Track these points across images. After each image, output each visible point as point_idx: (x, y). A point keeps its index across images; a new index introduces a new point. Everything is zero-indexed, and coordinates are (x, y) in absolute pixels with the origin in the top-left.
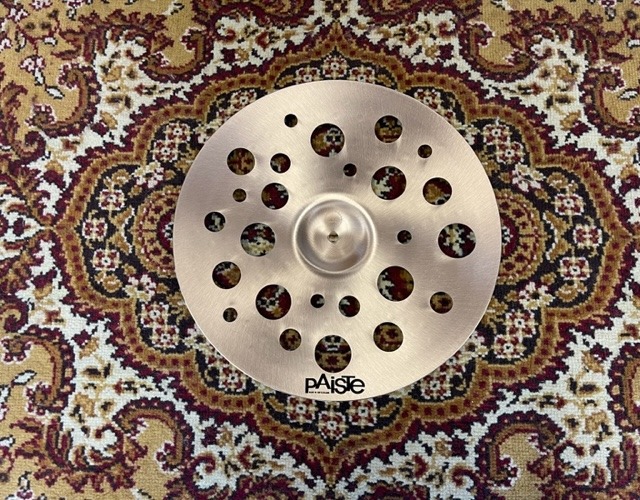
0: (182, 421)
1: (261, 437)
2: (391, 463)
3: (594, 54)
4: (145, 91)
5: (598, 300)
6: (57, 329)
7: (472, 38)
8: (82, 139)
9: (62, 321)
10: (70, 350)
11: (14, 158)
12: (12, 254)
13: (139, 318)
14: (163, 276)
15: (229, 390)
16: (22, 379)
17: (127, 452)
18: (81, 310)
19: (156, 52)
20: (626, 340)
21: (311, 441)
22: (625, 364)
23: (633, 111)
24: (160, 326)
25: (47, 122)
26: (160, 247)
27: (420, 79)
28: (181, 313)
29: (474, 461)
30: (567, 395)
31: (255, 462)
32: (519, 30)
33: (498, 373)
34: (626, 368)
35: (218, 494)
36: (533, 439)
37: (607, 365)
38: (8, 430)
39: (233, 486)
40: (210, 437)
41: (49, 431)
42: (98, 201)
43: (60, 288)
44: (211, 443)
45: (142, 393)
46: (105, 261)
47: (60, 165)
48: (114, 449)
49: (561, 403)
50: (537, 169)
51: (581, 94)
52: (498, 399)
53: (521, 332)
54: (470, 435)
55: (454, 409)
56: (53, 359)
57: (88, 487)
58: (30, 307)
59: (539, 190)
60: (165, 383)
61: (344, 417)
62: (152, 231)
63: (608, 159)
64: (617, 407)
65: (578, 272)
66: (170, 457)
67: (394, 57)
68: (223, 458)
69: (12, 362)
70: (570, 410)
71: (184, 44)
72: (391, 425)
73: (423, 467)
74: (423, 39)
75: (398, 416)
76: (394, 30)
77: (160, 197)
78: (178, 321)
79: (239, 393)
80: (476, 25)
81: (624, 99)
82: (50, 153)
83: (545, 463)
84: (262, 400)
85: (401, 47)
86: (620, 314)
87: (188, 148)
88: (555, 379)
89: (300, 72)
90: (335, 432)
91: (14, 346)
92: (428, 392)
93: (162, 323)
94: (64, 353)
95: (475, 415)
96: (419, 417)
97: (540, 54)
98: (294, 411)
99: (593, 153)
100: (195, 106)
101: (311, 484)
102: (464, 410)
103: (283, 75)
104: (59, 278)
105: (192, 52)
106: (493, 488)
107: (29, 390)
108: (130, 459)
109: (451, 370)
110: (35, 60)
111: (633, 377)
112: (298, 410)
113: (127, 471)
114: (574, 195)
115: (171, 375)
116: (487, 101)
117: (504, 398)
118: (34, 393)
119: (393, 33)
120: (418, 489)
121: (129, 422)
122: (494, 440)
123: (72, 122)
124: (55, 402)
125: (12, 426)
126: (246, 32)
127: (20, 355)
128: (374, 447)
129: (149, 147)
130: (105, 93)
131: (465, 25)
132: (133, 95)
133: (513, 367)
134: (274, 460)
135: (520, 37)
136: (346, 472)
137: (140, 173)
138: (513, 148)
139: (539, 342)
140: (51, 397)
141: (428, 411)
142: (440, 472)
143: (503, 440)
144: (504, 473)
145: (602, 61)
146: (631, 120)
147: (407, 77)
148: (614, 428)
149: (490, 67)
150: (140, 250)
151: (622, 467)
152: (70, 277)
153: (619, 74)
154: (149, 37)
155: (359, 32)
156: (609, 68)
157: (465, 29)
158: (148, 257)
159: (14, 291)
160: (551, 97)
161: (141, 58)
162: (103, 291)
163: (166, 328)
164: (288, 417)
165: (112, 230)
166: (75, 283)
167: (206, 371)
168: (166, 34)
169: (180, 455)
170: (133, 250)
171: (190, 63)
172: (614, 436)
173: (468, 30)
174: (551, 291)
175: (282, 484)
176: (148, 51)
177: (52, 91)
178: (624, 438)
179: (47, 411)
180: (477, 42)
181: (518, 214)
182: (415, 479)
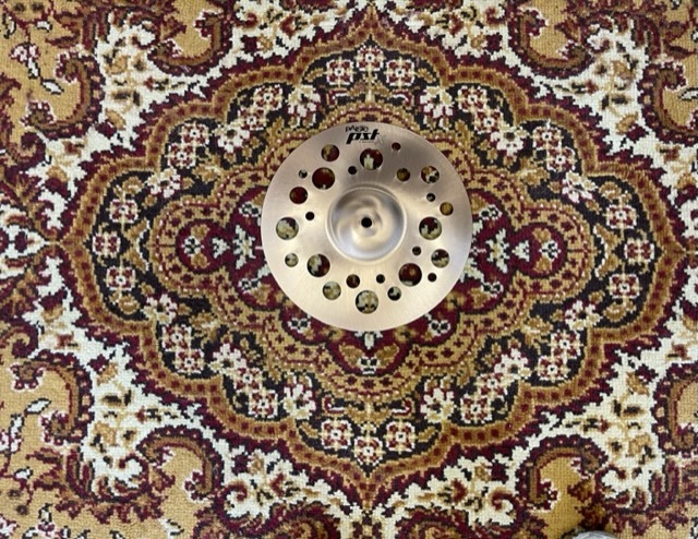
0: (210, 449)
1: (294, 464)
2: (429, 489)
3: (656, 48)
4: (155, 85)
5: (647, 319)
6: (70, 355)
7: (523, 27)
8: (86, 141)
9: (76, 345)
10: (86, 377)
11: (10, 163)
12: (16, 272)
13: (160, 342)
14: (185, 296)
15: (260, 416)
16: (35, 408)
17: (154, 482)
18: (96, 333)
19: (166, 39)
20: (674, 361)
21: (347, 467)
22: (672, 386)
23: (694, 114)
24: (183, 350)
25: (46, 121)
26: (179, 264)
27: (464, 75)
28: (206, 336)
29: (514, 485)
30: (611, 417)
31: (288, 490)
32: (575, 19)
33: (541, 396)
34: (672, 391)
35: (251, 523)
36: (576, 463)
37: (652, 387)
38: (25, 461)
39: (266, 515)
40: (241, 465)
41: (68, 462)
42: (109, 213)
43: (71, 310)
44: (242, 471)
45: (166, 421)
46: (120, 281)
47: (62, 172)
48: (140, 479)
49: (605, 426)
50: (589, 178)
51: (639, 94)
52: (541, 422)
53: (565, 353)
54: (511, 459)
55: (495, 433)
56: (68, 386)
57: (114, 519)
58: (40, 330)
59: (590, 201)
60: (190, 411)
61: (381, 443)
62: (170, 246)
63: (665, 168)
64: (661, 430)
65: (628, 290)
66: (199, 486)
67: (437, 48)
68: (256, 487)
69: (23, 390)
70: (614, 433)
71: (199, 30)
72: (429, 450)
73: (461, 491)
74: (469, 27)
75: (436, 441)
76: (436, 16)
77: (178, 208)
78: (202, 345)
79: (270, 420)
80: (527, 12)
81: (685, 100)
82: (50, 157)
83: (586, 487)
84: (295, 426)
85: (444, 36)
86: (669, 334)
87: (207, 152)
88: (599, 401)
89: (331, 65)
90: (371, 458)
91: (25, 372)
92: (469, 416)
93: (185, 346)
94: (79, 380)
95: (517, 439)
96: (459, 441)
97: (597, 47)
98: (329, 437)
99: (649, 160)
100: (213, 104)
101: (347, 511)
102: (505, 434)
103: (312, 68)
104: (70, 298)
105: (207, 40)
106: (532, 512)
107: (44, 420)
108: (157, 489)
109: (493, 393)
110: (28, 49)
111: (679, 399)
112: (333, 437)
113: (154, 501)
114: (629, 207)
115: (197, 401)
116: (538, 101)
117: (547, 422)
118: (50, 423)
119: (435, 20)
120: (457, 513)
121: (154, 451)
122: (535, 464)
123: (73, 121)
124: (73, 430)
125: (28, 457)
126: (269, 16)
127: (32, 383)
128: (412, 472)
129: (163, 151)
130: (110, 88)
131: (515, 11)
132: (143, 90)
133: (557, 389)
134: (308, 487)
135: (576, 26)
136: (383, 497)
137: (154, 180)
138: (564, 154)
139: (583, 363)
140: (68, 427)
141: (468, 436)
142: (480, 496)
143: (545, 464)
144: (544, 495)
145: (663, 55)
146: (692, 124)
147: (451, 71)
148: (657, 451)
149: (542, 62)
150: (157, 268)
151: (663, 490)
152: (82, 298)
153: (681, 71)
154: (158, 21)
155: (397, 19)
156: (671, 63)
157: (515, 16)
158: (167, 275)
159: (20, 313)
160: (607, 97)
161: (149, 46)
162: (120, 314)
163: (190, 352)
164: (323, 443)
165: (126, 245)
166: (88, 304)
167: (234, 398)
168: (178, 18)
169: (209, 483)
170: (151, 268)
171: (206, 53)
172: (657, 459)
173: (519, 17)
174: (599, 310)
175: (317, 511)
176: (157, 37)
177: (49, 85)
178: (667, 461)
179: (65, 441)
180: (528, 31)
181: (567, 227)
182: (453, 504)
